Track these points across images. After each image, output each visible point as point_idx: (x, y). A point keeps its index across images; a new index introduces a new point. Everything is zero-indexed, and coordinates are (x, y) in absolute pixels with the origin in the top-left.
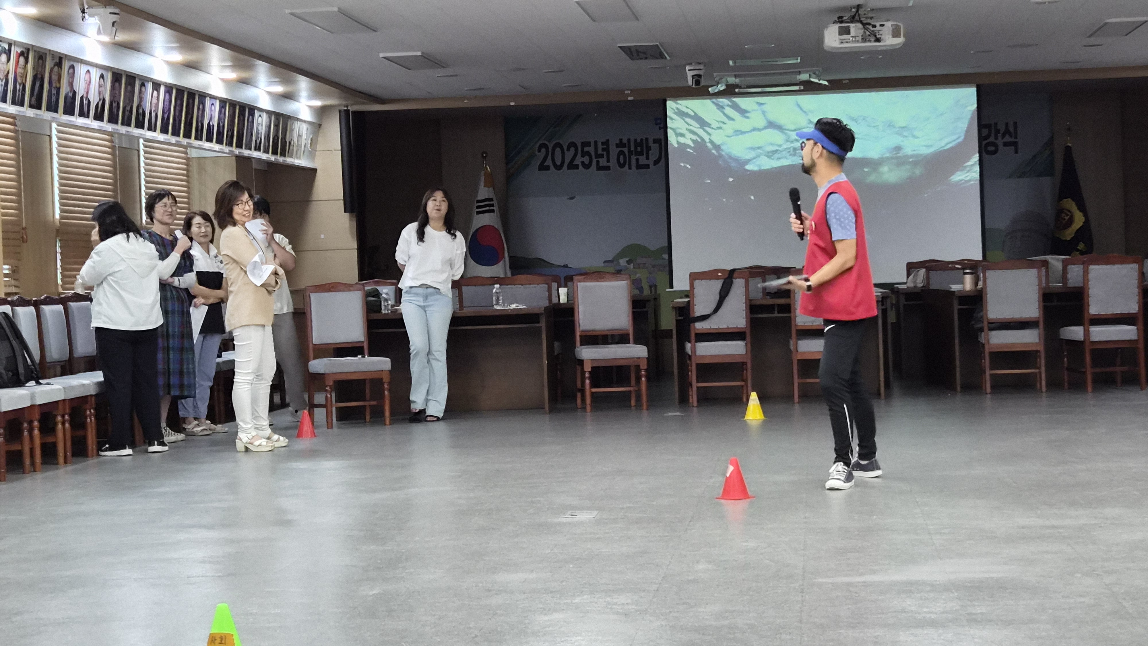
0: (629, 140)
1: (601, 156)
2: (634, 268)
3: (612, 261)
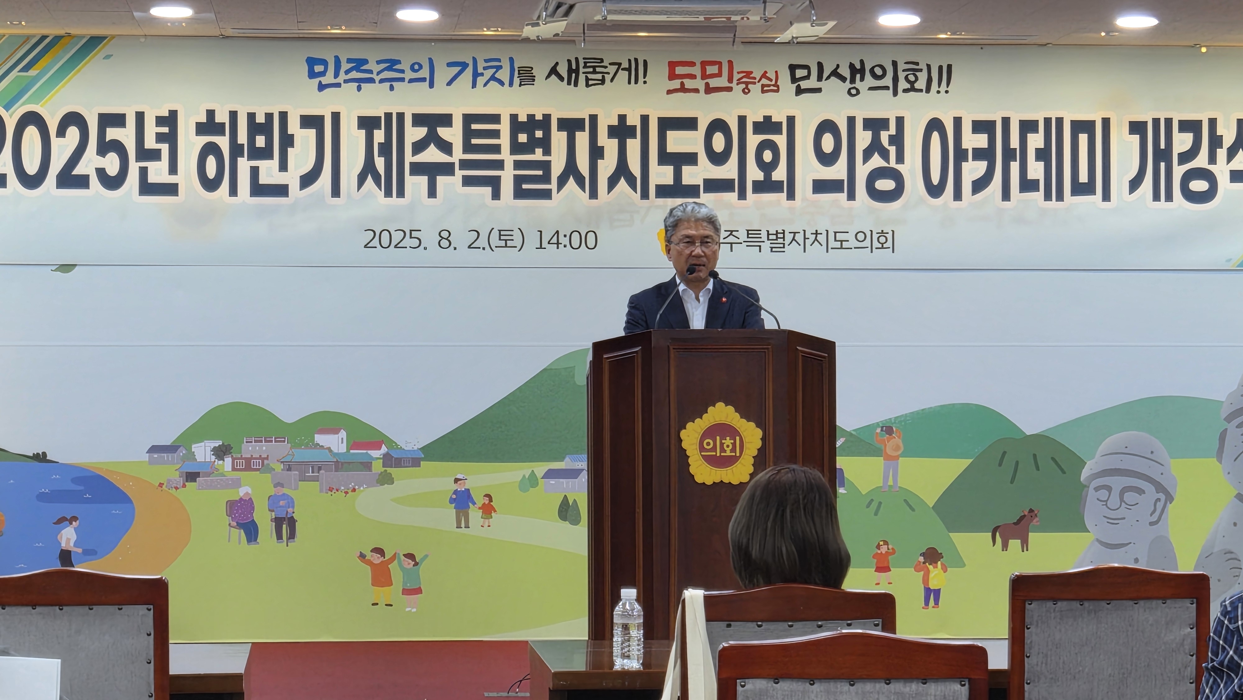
0: (233, 115)
1: (155, 155)
2: (234, 469)
3: (171, 449)
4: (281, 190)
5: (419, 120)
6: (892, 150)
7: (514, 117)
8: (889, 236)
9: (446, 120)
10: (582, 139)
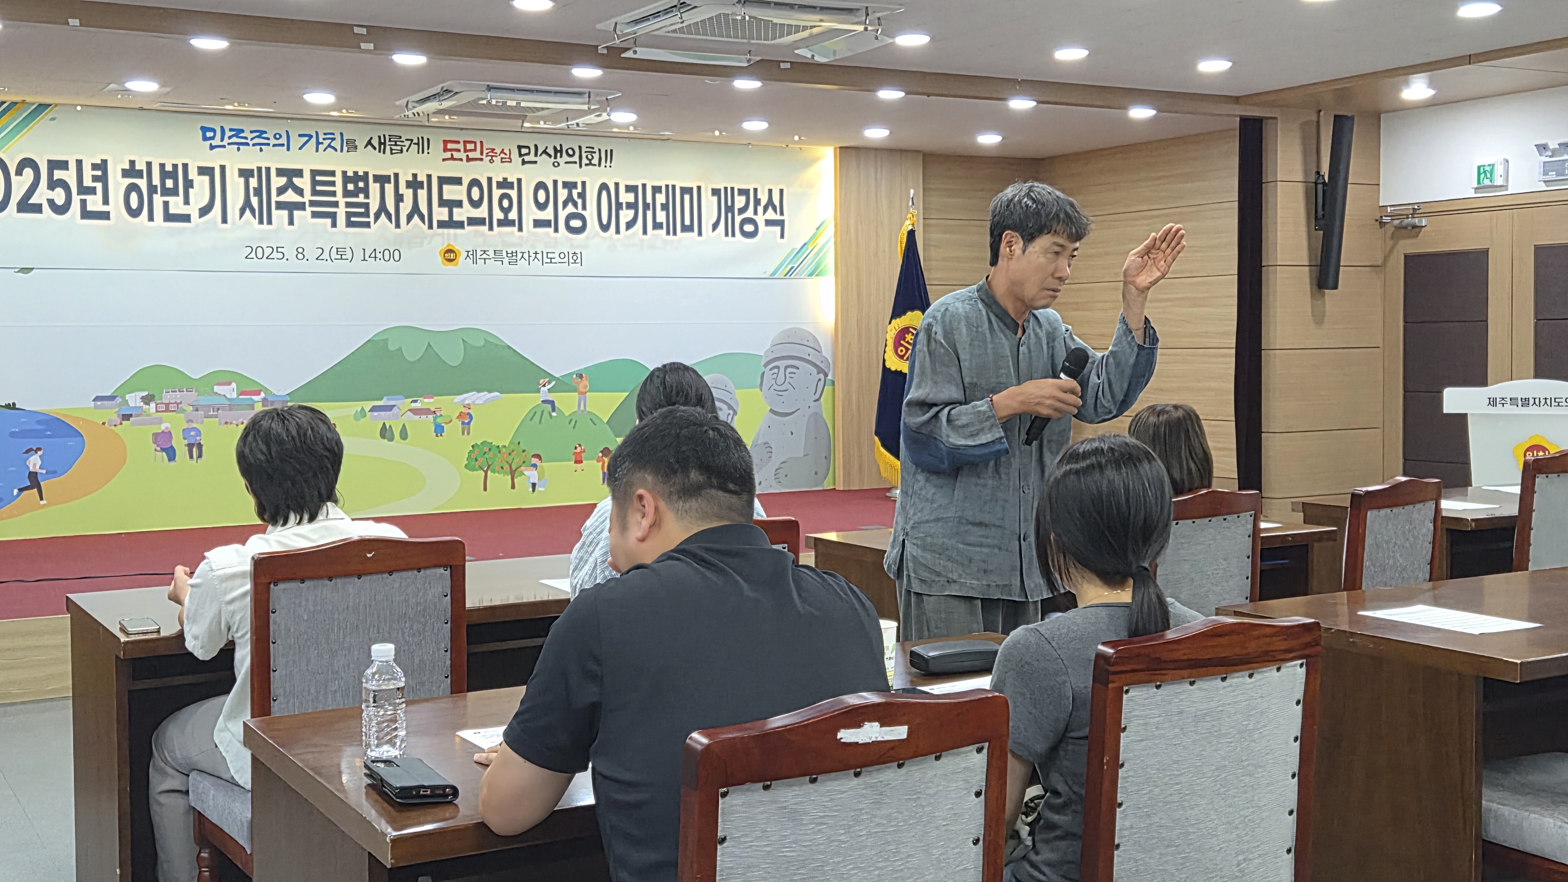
0: (149, 165)
1: (92, 191)
2: (157, 411)
3: (112, 398)
4: (186, 218)
5: (281, 172)
6: (580, 202)
7: (344, 173)
8: (579, 256)
9: (299, 173)
10: (389, 188)
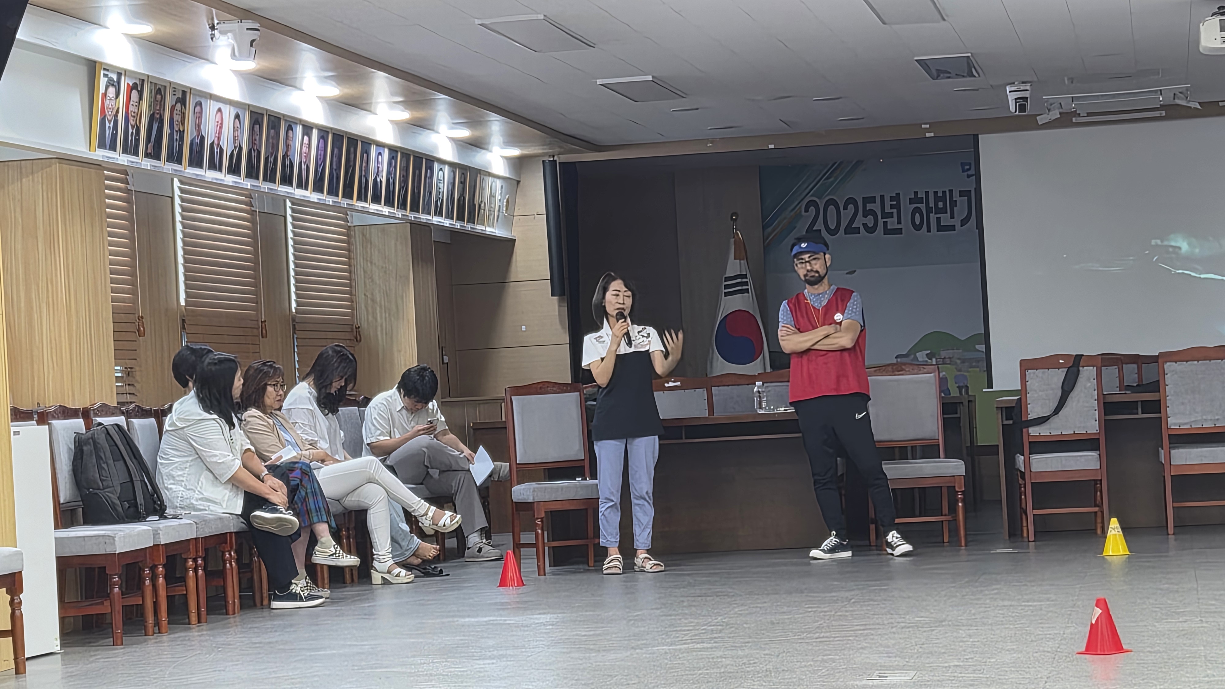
0: (927, 193)
1: (891, 215)
3: (907, 356)
4: (952, 228)
